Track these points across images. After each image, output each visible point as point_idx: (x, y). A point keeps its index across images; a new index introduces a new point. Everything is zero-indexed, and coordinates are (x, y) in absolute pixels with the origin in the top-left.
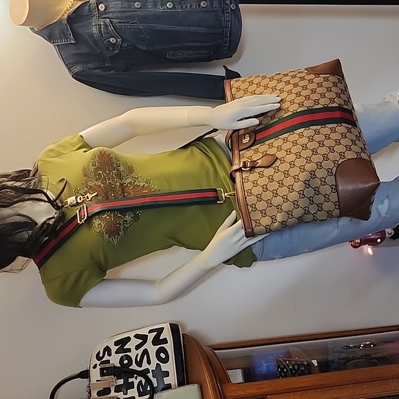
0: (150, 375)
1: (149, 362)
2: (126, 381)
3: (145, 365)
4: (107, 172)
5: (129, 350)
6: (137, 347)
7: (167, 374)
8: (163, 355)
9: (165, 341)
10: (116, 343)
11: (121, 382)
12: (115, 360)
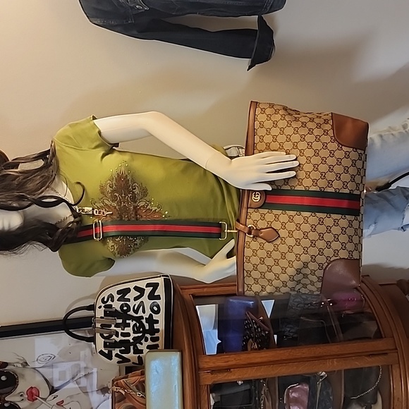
0: (144, 321)
1: (144, 312)
2: (124, 321)
3: (140, 313)
4: (123, 195)
5: (129, 300)
6: (136, 299)
7: (157, 322)
8: (155, 309)
9: (158, 297)
10: (119, 292)
11: (120, 321)
12: (117, 305)
